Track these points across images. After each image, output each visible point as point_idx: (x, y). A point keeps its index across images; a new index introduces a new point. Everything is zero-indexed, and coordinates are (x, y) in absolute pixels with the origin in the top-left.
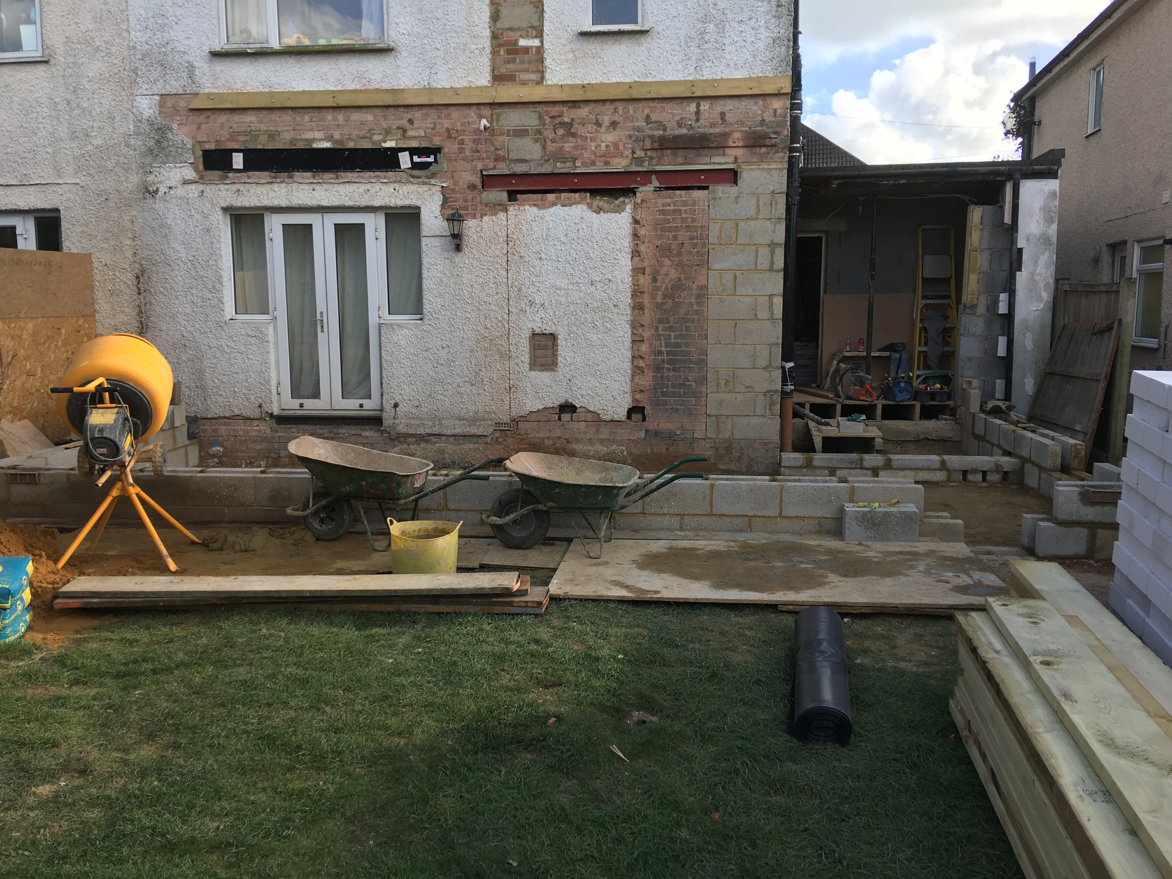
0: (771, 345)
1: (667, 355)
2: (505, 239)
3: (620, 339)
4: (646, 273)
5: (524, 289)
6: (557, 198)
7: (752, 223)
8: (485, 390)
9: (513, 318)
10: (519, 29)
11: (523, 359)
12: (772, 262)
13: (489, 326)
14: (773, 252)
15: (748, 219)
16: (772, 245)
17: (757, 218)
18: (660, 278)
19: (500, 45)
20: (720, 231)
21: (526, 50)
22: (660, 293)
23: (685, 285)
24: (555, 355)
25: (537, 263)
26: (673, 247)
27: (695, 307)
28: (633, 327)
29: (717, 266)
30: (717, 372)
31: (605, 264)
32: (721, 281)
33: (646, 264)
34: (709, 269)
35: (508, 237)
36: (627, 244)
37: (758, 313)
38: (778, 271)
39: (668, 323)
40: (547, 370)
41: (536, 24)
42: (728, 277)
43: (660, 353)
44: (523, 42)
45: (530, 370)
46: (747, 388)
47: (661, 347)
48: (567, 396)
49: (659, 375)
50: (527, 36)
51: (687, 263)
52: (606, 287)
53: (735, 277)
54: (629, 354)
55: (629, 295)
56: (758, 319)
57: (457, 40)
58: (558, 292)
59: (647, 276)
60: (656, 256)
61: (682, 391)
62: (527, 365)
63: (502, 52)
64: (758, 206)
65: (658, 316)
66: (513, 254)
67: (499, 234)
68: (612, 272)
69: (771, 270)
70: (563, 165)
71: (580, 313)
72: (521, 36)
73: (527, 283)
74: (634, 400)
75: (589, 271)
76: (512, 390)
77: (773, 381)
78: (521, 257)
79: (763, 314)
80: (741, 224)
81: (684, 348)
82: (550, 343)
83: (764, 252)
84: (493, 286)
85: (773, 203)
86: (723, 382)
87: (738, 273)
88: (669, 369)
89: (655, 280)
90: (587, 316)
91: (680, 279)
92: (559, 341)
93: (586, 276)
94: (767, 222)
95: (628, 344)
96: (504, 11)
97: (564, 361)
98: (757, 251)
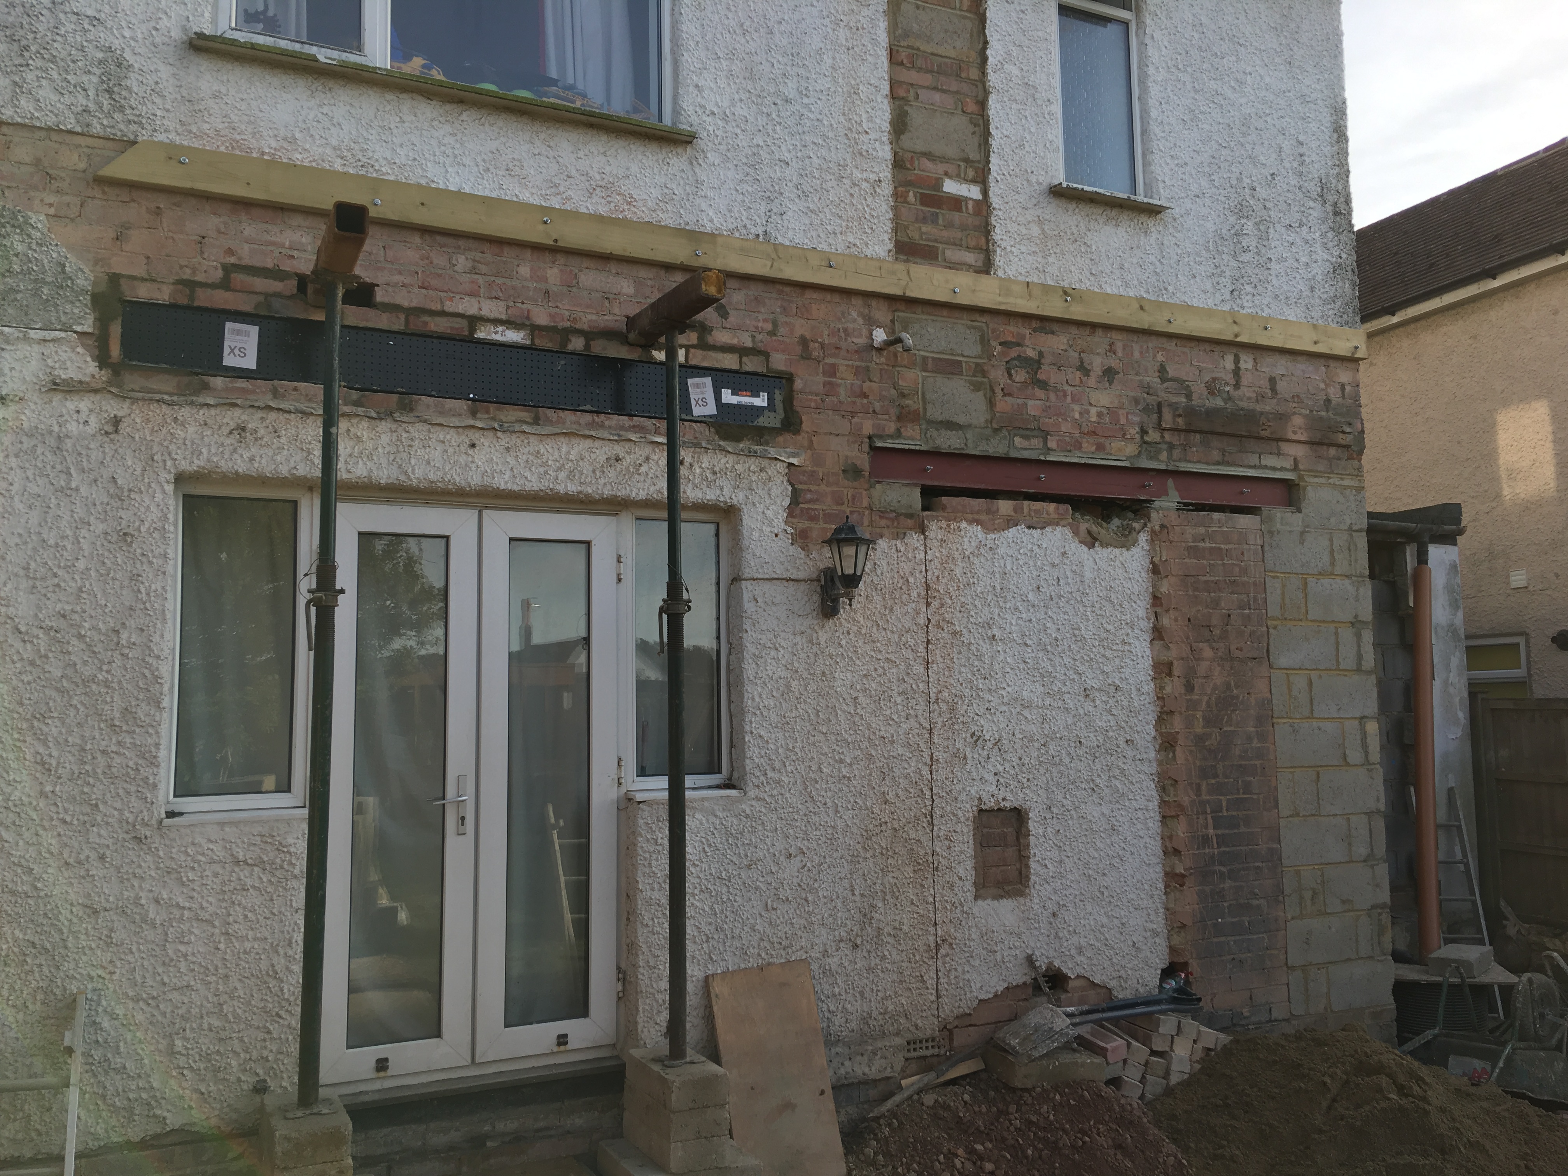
0: (1369, 814)
1: (1219, 847)
2: (923, 593)
3: (1140, 814)
4: (1176, 672)
5: (962, 708)
6: (1015, 511)
7: (1326, 581)
8: (884, 958)
9: (941, 774)
10: (944, 159)
11: (962, 873)
12: (1360, 657)
13: (891, 796)
14: (1358, 636)
15: (1320, 574)
16: (1356, 624)
17: (1332, 574)
18: (1197, 683)
19: (909, 184)
20: (1283, 594)
21: (957, 203)
22: (1199, 715)
23: (1237, 697)
24: (1023, 858)
25: (985, 647)
26: (1214, 621)
27: (1256, 744)
28: (1163, 789)
29: (1283, 661)
30: (1298, 873)
31: (1108, 653)
32: (1290, 690)
33: (1173, 653)
34: (1271, 667)
35: (928, 588)
36: (1142, 613)
37: (1347, 752)
38: (1369, 673)
39: (1216, 776)
40: (1007, 895)
41: (974, 155)
42: (1300, 682)
43: (1205, 840)
44: (951, 187)
45: (976, 898)
46: (1344, 902)
47: (1206, 828)
48: (1052, 953)
49: (1208, 889)
50: (959, 177)
51: (1237, 653)
52: (1111, 702)
53: (1310, 683)
54: (1156, 846)
55: (1152, 718)
56: (1348, 764)
57: (824, 152)
58: (1026, 713)
59: (1176, 679)
60: (1188, 638)
61: (1246, 920)
62: (969, 886)
63: (911, 197)
64: (1332, 552)
65: (1198, 763)
66: (938, 626)
67: (911, 580)
68: (1119, 669)
69: (1359, 670)
70: (1025, 444)
71: (1067, 760)
72: (946, 174)
73: (967, 692)
74: (1172, 950)
75: (1081, 669)
76: (942, 951)
77: (1377, 885)
78: (955, 633)
79: (1355, 756)
80: (1311, 581)
81: (1243, 829)
82: (1009, 831)
83: (1347, 634)
84: (899, 700)
85: (1352, 548)
86: (1308, 895)
87: (1314, 675)
88: (1222, 874)
89: (1189, 688)
90: (1081, 766)
91: (1228, 686)
92: (1031, 825)
93: (1076, 677)
94: (1347, 581)
95: (1154, 825)
96: (916, 117)
97: (1042, 871)
98: (1336, 634)
